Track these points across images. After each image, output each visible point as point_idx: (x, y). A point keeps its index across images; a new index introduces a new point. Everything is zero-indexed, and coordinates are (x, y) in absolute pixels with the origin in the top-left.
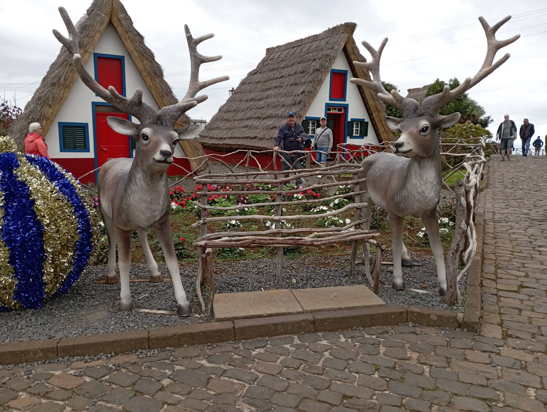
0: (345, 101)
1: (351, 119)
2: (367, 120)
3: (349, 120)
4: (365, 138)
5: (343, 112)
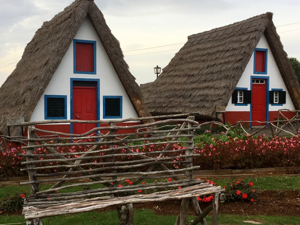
0: (266, 74)
1: (272, 89)
2: (284, 89)
3: (270, 90)
4: (283, 105)
5: (264, 83)
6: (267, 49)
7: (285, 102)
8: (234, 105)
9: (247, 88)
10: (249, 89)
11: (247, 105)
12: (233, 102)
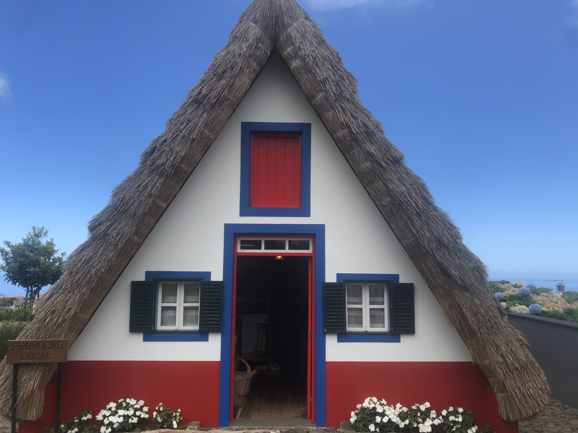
6: (309, 125)
7: (410, 330)
8: (140, 337)
9: (209, 274)
10: (217, 276)
11: (207, 340)
12: (134, 328)
